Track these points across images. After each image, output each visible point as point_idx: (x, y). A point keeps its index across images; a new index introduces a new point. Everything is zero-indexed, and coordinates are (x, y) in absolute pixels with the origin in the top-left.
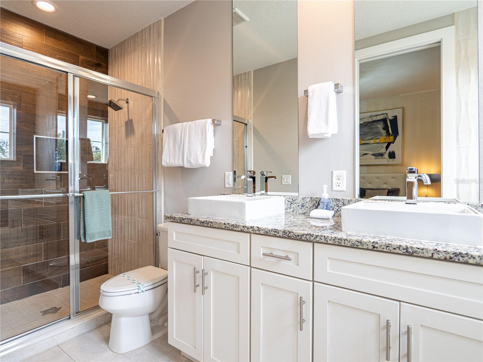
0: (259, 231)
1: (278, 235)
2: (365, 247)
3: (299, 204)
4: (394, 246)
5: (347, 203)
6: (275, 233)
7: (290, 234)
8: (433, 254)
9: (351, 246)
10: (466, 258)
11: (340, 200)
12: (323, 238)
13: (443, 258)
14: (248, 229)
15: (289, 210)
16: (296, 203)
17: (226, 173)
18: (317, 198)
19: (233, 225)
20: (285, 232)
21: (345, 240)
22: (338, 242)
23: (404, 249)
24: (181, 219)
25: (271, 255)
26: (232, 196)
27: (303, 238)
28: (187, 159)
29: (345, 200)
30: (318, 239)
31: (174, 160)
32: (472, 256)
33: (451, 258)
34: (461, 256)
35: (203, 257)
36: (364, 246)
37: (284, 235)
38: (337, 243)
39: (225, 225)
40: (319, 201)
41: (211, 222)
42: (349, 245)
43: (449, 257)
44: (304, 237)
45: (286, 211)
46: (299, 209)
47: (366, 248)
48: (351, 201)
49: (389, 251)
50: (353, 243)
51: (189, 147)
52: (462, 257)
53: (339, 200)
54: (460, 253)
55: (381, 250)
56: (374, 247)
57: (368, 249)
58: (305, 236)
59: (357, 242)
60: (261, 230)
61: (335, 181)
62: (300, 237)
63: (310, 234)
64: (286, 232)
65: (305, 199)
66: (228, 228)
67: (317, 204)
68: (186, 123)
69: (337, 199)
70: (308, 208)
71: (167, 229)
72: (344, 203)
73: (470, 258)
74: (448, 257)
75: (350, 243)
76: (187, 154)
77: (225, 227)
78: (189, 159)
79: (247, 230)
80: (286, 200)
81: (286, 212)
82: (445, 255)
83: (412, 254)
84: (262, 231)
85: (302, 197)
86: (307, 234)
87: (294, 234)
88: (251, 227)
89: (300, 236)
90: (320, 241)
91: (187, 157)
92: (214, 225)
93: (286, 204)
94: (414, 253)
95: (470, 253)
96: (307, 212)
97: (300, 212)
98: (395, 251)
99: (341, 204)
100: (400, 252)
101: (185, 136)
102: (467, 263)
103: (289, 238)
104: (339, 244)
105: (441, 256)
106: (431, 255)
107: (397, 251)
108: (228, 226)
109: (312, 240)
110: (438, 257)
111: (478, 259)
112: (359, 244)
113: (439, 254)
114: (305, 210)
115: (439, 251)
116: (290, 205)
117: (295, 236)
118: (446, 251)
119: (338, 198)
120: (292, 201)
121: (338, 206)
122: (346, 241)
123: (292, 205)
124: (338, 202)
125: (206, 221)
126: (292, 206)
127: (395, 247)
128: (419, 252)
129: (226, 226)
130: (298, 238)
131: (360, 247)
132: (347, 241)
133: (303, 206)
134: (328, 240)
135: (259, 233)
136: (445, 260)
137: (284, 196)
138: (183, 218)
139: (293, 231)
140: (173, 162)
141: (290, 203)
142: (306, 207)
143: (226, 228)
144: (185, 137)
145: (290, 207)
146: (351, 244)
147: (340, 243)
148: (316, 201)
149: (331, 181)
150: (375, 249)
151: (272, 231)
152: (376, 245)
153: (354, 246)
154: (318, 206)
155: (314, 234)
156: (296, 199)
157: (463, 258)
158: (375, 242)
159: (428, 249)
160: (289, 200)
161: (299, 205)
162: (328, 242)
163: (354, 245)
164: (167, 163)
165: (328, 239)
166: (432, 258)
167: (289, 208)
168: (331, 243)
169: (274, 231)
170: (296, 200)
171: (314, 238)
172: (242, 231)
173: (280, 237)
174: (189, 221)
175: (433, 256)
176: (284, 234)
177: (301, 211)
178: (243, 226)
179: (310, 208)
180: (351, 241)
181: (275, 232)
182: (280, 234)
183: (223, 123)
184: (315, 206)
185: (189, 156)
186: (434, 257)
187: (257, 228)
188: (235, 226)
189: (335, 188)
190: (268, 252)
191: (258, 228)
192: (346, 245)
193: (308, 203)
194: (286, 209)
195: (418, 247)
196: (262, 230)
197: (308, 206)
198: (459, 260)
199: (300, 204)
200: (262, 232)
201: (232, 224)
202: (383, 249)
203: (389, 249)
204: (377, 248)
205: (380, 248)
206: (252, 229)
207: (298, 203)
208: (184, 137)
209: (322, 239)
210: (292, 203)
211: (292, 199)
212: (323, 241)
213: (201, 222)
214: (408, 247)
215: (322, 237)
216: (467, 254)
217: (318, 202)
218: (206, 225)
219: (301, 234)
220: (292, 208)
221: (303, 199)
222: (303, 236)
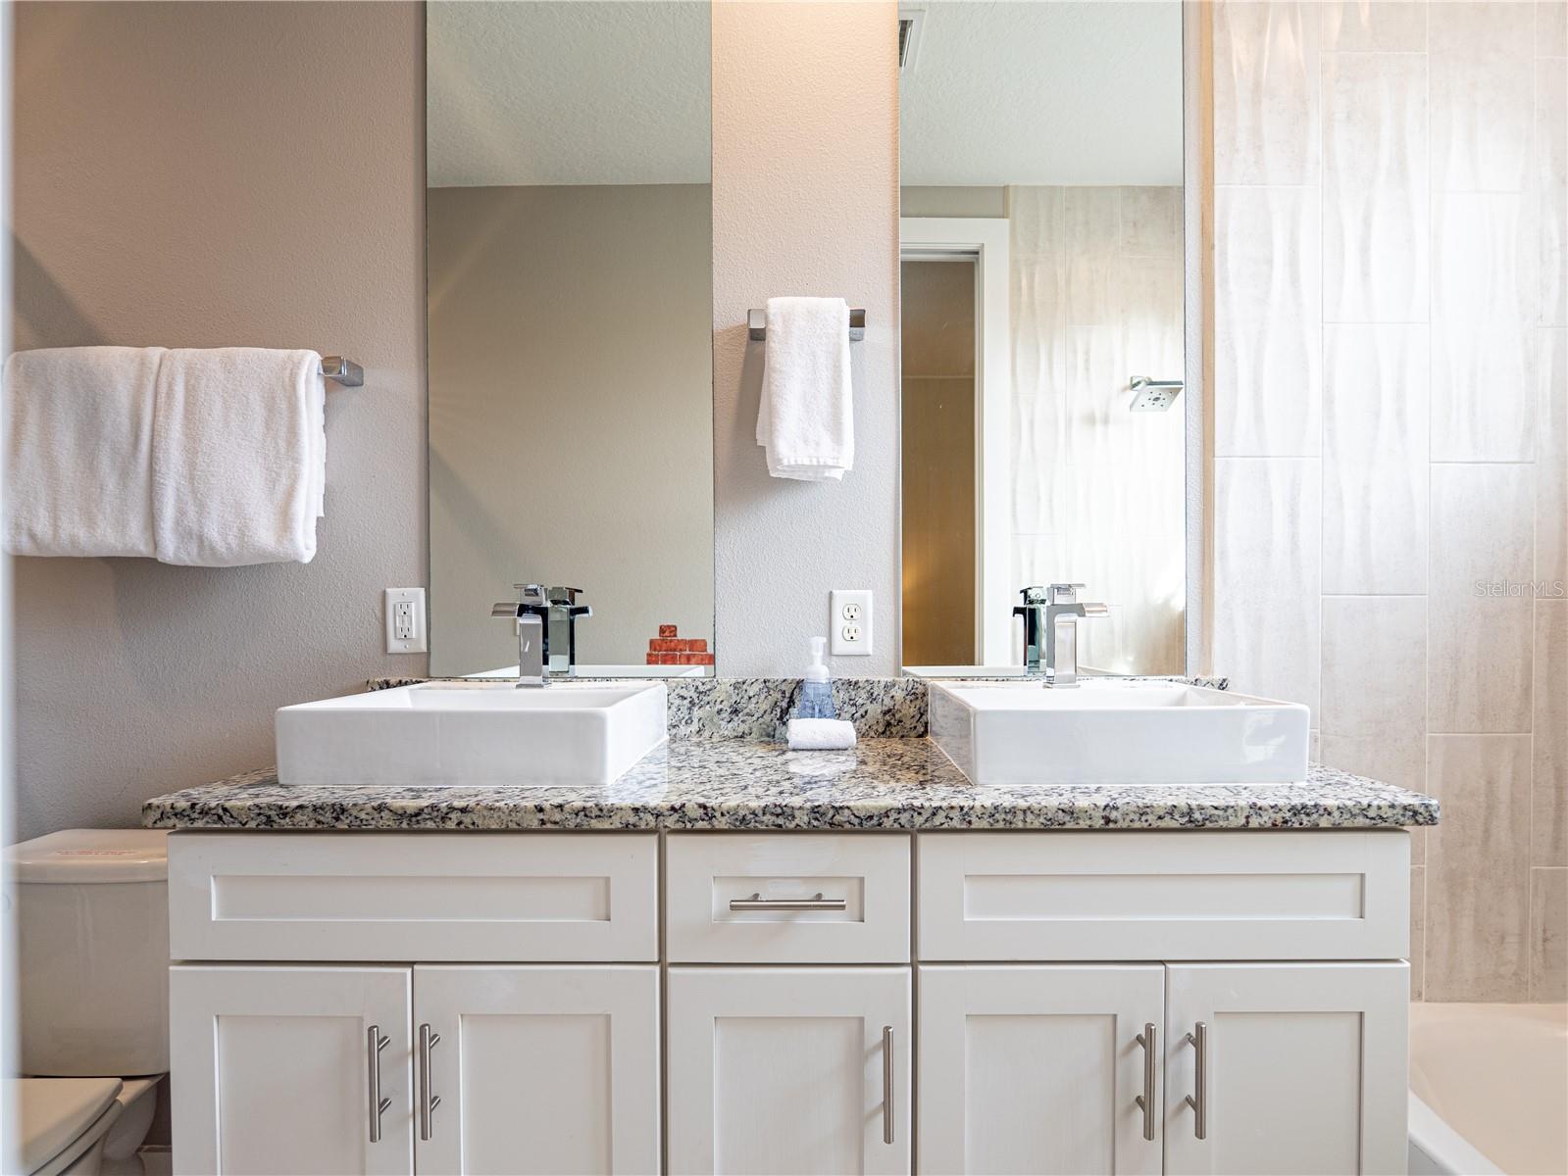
0: (711, 819)
1: (792, 826)
2: (1083, 824)
3: (720, 707)
4: (1158, 809)
5: (883, 692)
6: (780, 821)
7: (837, 817)
8: (1247, 817)
9: (1042, 827)
10: (1315, 816)
11: (861, 685)
12: (956, 814)
13: (1269, 825)
14: (658, 816)
15: (683, 730)
16: (712, 704)
17: (388, 590)
18: (785, 680)
19: (584, 809)
20: (818, 812)
21: (1024, 811)
22: (1004, 820)
23: (1183, 815)
24: (273, 813)
25: (754, 904)
26: (430, 688)
27: (888, 823)
28: (178, 523)
29: (876, 685)
30: (939, 820)
31: (91, 522)
32: (1325, 809)
33: (1286, 822)
34: (1305, 813)
35: (408, 971)
36: (1081, 822)
37: (815, 823)
38: (1001, 825)
39: (541, 816)
40: (792, 693)
41: (464, 810)
42: (1036, 825)
43: (1282, 820)
44: (892, 818)
45: (674, 731)
46: (723, 723)
47: (1087, 827)
48: (894, 685)
49: (1145, 825)
50: (1050, 816)
51: (191, 465)
52: (1308, 815)
53: (856, 683)
54: (1304, 807)
55: (1125, 825)
56: (1108, 820)
57: (1091, 830)
58: (896, 816)
59: (1060, 812)
60: (718, 814)
61: (840, 623)
62: (875, 821)
63: (913, 808)
64: (821, 810)
65: (745, 687)
66: (557, 827)
67: (787, 700)
68: (163, 350)
69: (850, 683)
70: (755, 718)
71: (165, 869)
72: (872, 694)
73: (1323, 815)
74: (1279, 821)
75: (1042, 820)
76: (179, 500)
77: (543, 822)
78: (195, 527)
79: (652, 824)
80: (673, 695)
81: (673, 739)
82: (1274, 815)
83: (1203, 825)
84: (723, 820)
85: (733, 681)
86: (900, 806)
87: (854, 814)
88: (673, 808)
89: (875, 819)
90: (945, 826)
91: (181, 513)
92: (479, 822)
93: (674, 708)
94: (1207, 822)
95: (1321, 803)
96: (751, 729)
97: (726, 733)
98: (1162, 824)
99: (865, 696)
100: (1174, 824)
101: (161, 413)
102: (1315, 829)
103: (835, 829)
104: (1008, 825)
105: (1266, 819)
106: (1243, 821)
107: (1167, 823)
108: (557, 817)
109: (917, 826)
110: (1259, 823)
111: (1336, 814)
112: (1067, 818)
113: (1260, 815)
114: (742, 726)
115: (1260, 808)
116: (686, 712)
117: (856, 821)
118: (1276, 805)
119: (854, 679)
120: (695, 696)
121: (853, 705)
122: (1028, 812)
123: (696, 708)
124: (853, 690)
125: (433, 807)
126: (697, 713)
127: (1162, 814)
128: (1219, 816)
129: (545, 818)
130: (867, 825)
131: (1069, 826)
132: (1032, 812)
133: (735, 712)
134: (974, 819)
135: (709, 827)
136: (1274, 828)
137: (665, 679)
138: (281, 807)
139: (851, 804)
140: (82, 534)
141: (686, 702)
142: (748, 714)
143: (549, 826)
144: (167, 417)
145: (687, 717)
146: (1045, 822)
147: (1011, 823)
148: (784, 692)
149: (827, 623)
150: (1111, 825)
151: (764, 814)
152: (1114, 815)
153: (1053, 827)
154: (789, 707)
155: (927, 804)
156: (709, 687)
157: (1308, 819)
158: (1111, 804)
159: (1237, 806)
160: (684, 693)
161: (721, 710)
162: (972, 827)
163: (1052, 824)
164: (33, 537)
165: (974, 816)
166: (1245, 829)
167: (683, 722)
168: (981, 827)
169: (772, 814)
170: (709, 690)
171: (925, 817)
172: (628, 830)
173: (798, 831)
174: (328, 817)
175: (1248, 823)
176: (816, 819)
177: (728, 729)
178: (636, 810)
179: (762, 717)
180: (1045, 810)
181: (778, 815)
182: (797, 821)
183: (370, 378)
184: (779, 710)
185: (191, 510)
186: (1251, 826)
187: (702, 811)
188: (596, 812)
189: (840, 646)
190: (744, 892)
191: (705, 807)
192: (1028, 826)
193: (754, 700)
194: (674, 727)
195: (1215, 804)
196: (722, 815)
197: (754, 711)
198: (1301, 824)
199: (726, 706)
200: (721, 823)
201: (578, 804)
202: (1131, 824)
203: (1146, 821)
204: (1116, 823)
205: (1124, 819)
206: (676, 816)
207: (719, 700)
208: (154, 416)
209: (952, 819)
210: (696, 701)
211: (697, 688)
212: (956, 824)
213: (401, 815)
214: (1194, 806)
215: (953, 811)
216: (1315, 806)
217: (787, 695)
218: (430, 825)
219: (882, 809)
220: (696, 720)
221: (736, 686)
222: (888, 817)
